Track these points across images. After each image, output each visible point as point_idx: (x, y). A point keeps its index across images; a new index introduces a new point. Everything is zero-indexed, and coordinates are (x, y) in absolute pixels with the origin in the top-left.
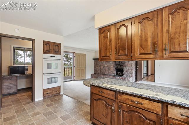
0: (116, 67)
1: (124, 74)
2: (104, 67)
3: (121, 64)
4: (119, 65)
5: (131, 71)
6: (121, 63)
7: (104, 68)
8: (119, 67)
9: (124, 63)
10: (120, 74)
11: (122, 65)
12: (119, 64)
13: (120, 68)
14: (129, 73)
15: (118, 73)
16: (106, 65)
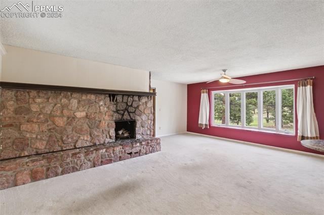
0: (117, 116)
1: (137, 132)
2: (71, 119)
3: (130, 109)
4: (126, 113)
5: (149, 123)
6: (131, 106)
7: (69, 124)
8: (126, 117)
9: (138, 107)
10: (126, 135)
11: (134, 112)
12: (126, 109)
13: (129, 118)
14: (146, 128)
15: (120, 132)
16: (80, 114)
